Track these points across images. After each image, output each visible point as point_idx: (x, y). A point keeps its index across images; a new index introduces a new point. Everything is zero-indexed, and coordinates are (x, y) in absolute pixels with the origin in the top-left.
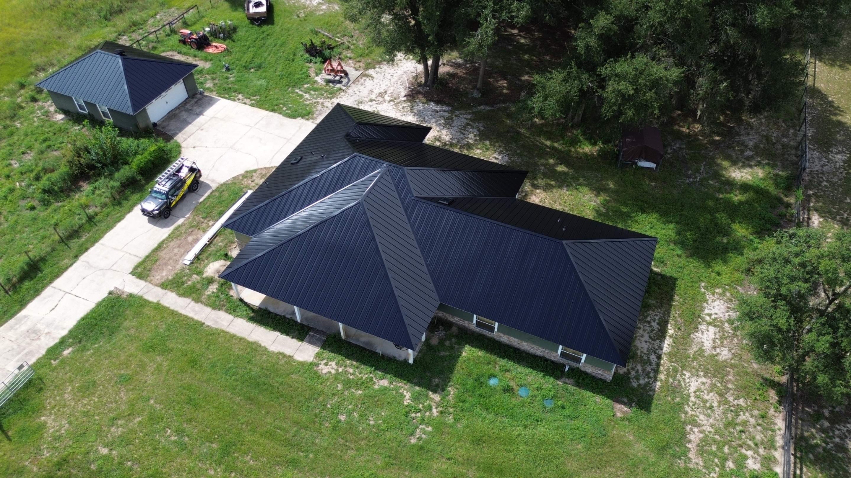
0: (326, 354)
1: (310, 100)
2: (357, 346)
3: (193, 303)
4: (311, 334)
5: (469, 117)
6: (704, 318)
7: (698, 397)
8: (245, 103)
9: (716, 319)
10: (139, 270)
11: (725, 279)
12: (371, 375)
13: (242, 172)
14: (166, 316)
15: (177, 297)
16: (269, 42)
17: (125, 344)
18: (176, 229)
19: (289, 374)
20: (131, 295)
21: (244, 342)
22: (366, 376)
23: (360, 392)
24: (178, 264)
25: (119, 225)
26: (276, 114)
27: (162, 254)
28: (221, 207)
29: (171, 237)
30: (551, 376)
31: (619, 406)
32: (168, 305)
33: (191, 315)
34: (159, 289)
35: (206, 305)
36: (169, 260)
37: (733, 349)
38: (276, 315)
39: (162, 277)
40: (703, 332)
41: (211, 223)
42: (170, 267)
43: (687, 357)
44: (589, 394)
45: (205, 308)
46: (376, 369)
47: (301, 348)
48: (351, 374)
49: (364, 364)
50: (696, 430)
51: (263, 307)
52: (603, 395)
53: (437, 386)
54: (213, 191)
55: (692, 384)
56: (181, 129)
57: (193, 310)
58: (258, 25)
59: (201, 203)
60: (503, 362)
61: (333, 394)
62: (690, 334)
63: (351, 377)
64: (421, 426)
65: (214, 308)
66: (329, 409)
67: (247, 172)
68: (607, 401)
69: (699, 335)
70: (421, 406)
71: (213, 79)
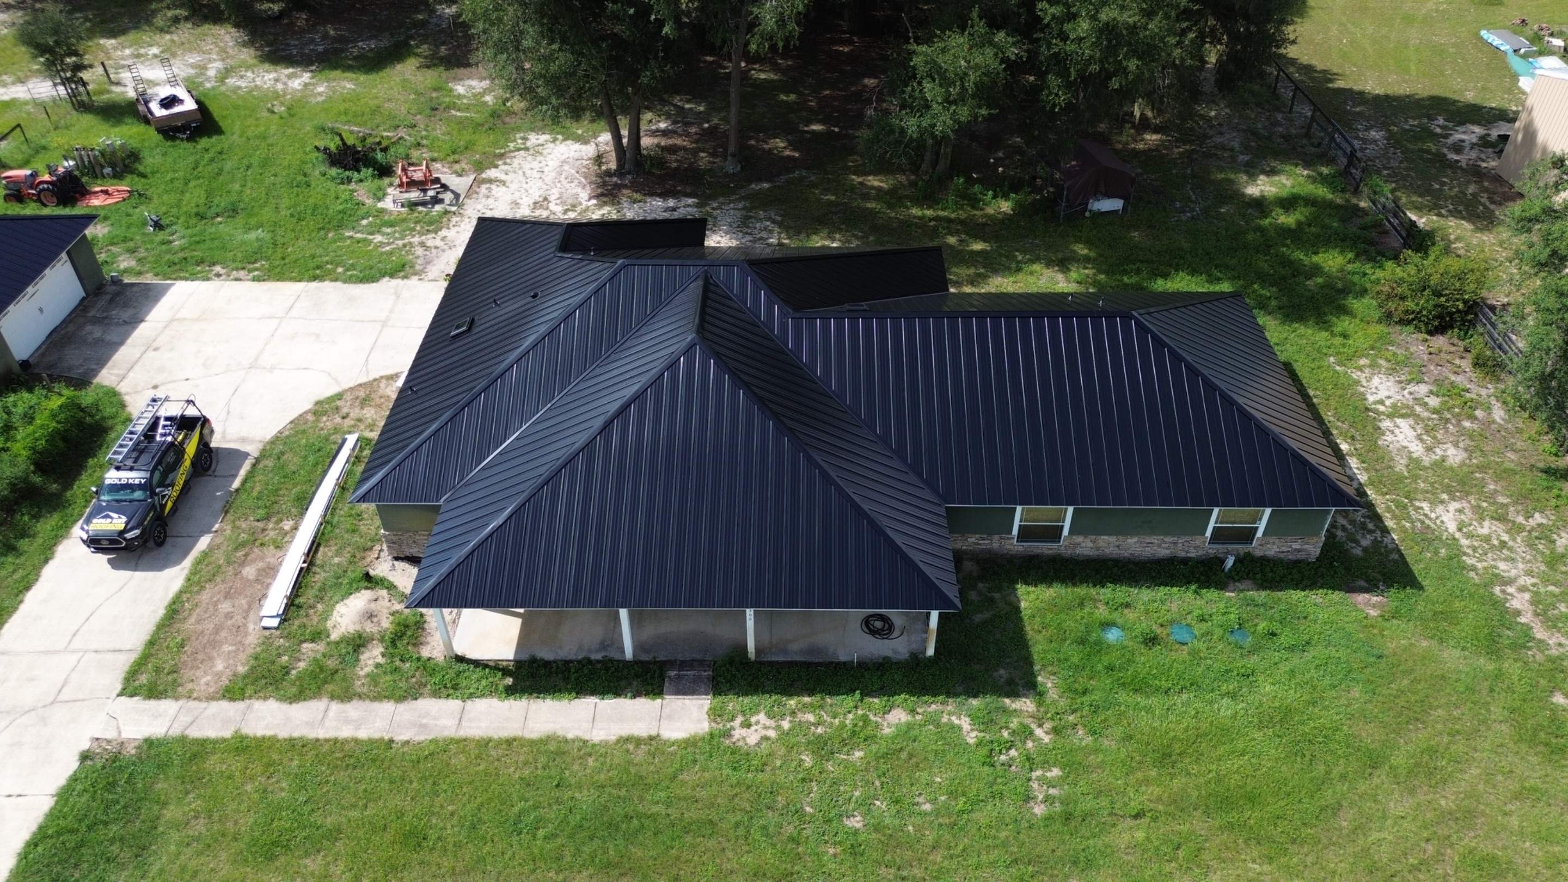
0: (733, 703)
1: (389, 244)
2: (791, 664)
3: (335, 707)
4: (673, 673)
5: (740, 206)
6: (1377, 410)
7: (1469, 536)
8: (240, 280)
9: (1394, 406)
10: (143, 679)
11: (1359, 340)
12: (860, 712)
13: (308, 406)
14: (275, 757)
15: (285, 707)
16: (228, 166)
17: (193, 864)
18: (198, 562)
19: (674, 778)
20: (149, 743)
21: (523, 746)
22: (851, 716)
23: (859, 754)
24: (246, 634)
25: (31, 597)
26: (327, 283)
27: (190, 625)
28: (295, 485)
29: (193, 584)
30: (1208, 587)
31: (1361, 598)
32: (269, 733)
33: (346, 732)
34: (225, 706)
35: (378, 698)
36: (217, 630)
37: (1458, 442)
38: (567, 663)
39: (219, 675)
40: (1392, 432)
41: (287, 525)
42: (227, 648)
43: (1401, 478)
44: (1296, 595)
45: (376, 705)
46: (863, 695)
47: (666, 711)
48: (817, 725)
49: (830, 694)
50: (1510, 590)
51: (525, 657)
52: (1322, 587)
53: (1011, 682)
54: (258, 460)
55: (1444, 518)
56: (102, 362)
57: (347, 721)
58: (188, 139)
59: (237, 490)
60: (1107, 592)
61: (803, 780)
62: (1376, 442)
63: (820, 730)
64: (1035, 774)
65: (401, 699)
66: (813, 816)
67: (318, 403)
68: (1337, 596)
69: (1389, 438)
70: (1005, 734)
71: (132, 251)
